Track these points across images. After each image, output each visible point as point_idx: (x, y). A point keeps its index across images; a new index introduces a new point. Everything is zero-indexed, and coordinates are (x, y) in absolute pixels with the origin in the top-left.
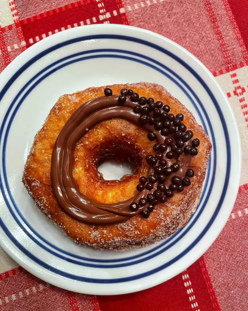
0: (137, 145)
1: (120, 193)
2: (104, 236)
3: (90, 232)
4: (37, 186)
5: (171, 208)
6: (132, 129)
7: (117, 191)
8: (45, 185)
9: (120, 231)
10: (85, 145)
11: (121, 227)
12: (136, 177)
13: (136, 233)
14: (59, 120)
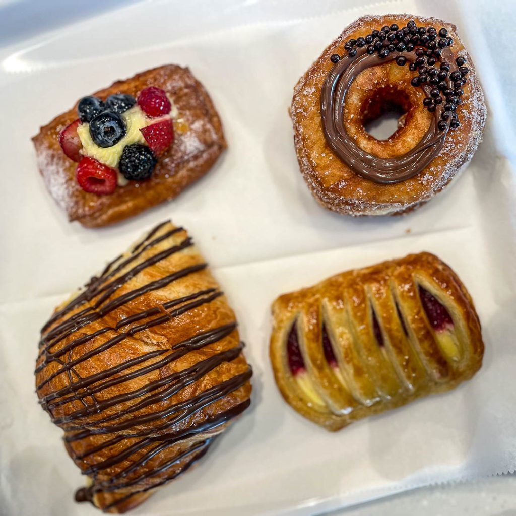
0: (391, 84)
1: (415, 131)
2: (435, 173)
3: (420, 182)
4: (345, 186)
5: (469, 102)
6: (379, 72)
7: (412, 132)
8: (350, 179)
9: (444, 157)
10: (352, 120)
11: (443, 154)
12: (415, 107)
13: (459, 147)
14: (312, 118)
